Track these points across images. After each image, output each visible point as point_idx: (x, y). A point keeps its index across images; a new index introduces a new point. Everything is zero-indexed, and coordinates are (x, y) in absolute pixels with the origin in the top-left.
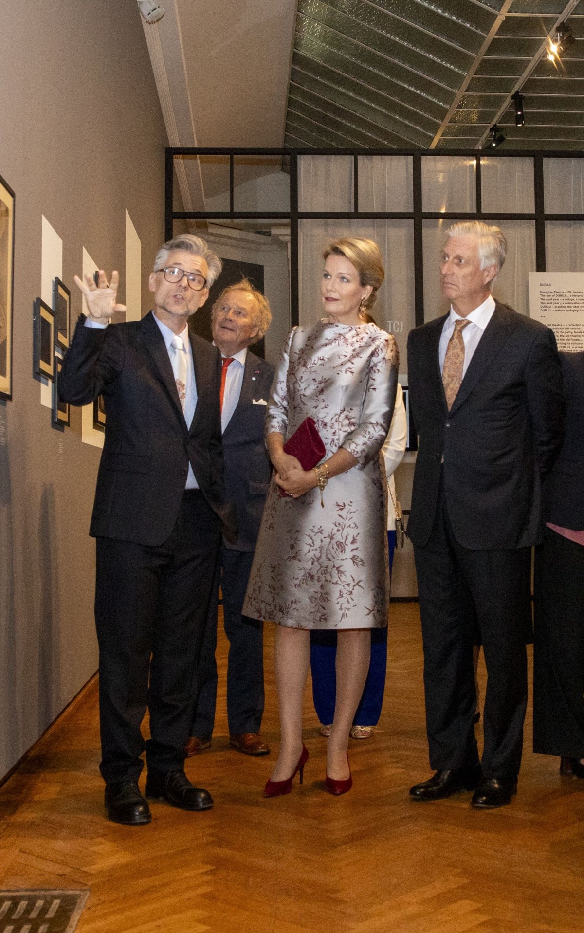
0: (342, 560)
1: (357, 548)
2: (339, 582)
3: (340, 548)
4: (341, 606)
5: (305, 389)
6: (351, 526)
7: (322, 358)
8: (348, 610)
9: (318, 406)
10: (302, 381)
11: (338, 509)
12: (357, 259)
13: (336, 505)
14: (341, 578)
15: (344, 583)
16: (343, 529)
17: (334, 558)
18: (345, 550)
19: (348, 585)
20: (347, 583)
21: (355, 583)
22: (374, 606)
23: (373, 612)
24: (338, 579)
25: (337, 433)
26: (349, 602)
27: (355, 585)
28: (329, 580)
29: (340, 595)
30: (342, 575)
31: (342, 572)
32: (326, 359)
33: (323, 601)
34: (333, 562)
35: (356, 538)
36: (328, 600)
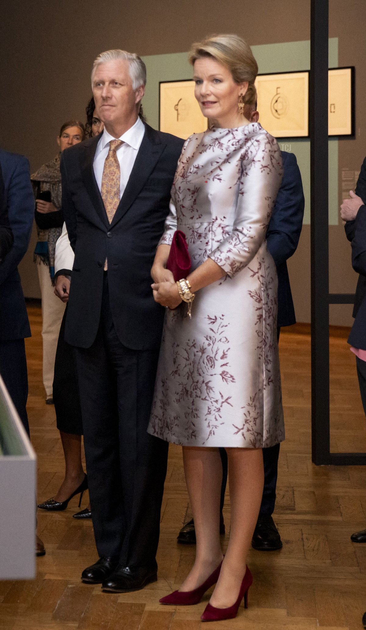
0: (212, 375)
1: (227, 363)
2: (208, 398)
3: (210, 362)
4: (209, 424)
5: (183, 200)
6: (222, 340)
7: (197, 166)
8: (216, 428)
9: (193, 217)
10: (181, 191)
11: (210, 322)
12: (225, 57)
13: (208, 319)
14: (209, 394)
15: (213, 400)
16: (214, 343)
17: (204, 373)
18: (214, 365)
19: (217, 401)
20: (215, 400)
21: (224, 400)
22: (244, 425)
23: (242, 431)
24: (207, 394)
25: (210, 244)
26: (216, 420)
27: (223, 402)
28: (199, 396)
29: (208, 411)
30: (211, 391)
31: (211, 388)
32: (200, 167)
33: (193, 417)
34: (203, 377)
35: (226, 353)
36: (198, 417)
